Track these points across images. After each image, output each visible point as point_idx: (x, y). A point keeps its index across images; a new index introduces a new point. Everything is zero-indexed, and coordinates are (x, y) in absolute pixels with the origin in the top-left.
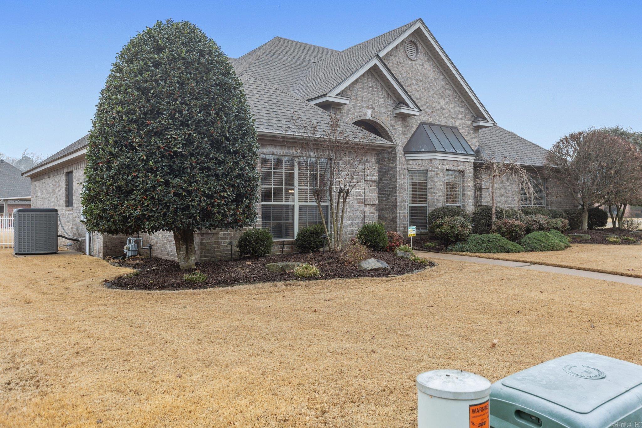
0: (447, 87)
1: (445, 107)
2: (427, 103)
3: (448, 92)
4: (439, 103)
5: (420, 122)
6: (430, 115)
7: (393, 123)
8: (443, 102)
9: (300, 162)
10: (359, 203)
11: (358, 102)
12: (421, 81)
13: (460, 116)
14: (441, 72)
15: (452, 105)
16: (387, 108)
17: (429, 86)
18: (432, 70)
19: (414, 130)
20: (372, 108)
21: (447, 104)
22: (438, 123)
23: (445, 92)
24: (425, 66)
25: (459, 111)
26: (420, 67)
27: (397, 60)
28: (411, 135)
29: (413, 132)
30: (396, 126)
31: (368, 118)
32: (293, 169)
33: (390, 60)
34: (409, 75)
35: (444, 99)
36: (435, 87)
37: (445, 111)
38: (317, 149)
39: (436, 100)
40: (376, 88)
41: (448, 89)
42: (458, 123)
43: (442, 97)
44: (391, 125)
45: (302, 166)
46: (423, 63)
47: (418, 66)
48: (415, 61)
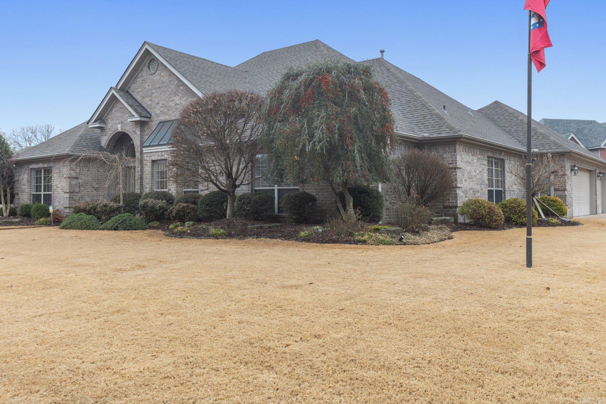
1: (179, 103)
2: (164, 104)
4: (174, 101)
5: (158, 122)
6: (166, 114)
8: (177, 99)
11: (114, 121)
12: (159, 88)
15: (185, 98)
20: (121, 123)
21: (181, 99)
22: (173, 119)
23: (179, 88)
24: (162, 74)
26: (158, 77)
27: (142, 79)
28: (150, 135)
29: (152, 132)
30: (137, 131)
31: (118, 131)
34: (150, 88)
35: (178, 95)
37: (178, 106)
38: (47, 162)
39: (171, 99)
40: (123, 108)
43: (176, 94)
46: (161, 72)
47: (156, 77)
48: (154, 74)
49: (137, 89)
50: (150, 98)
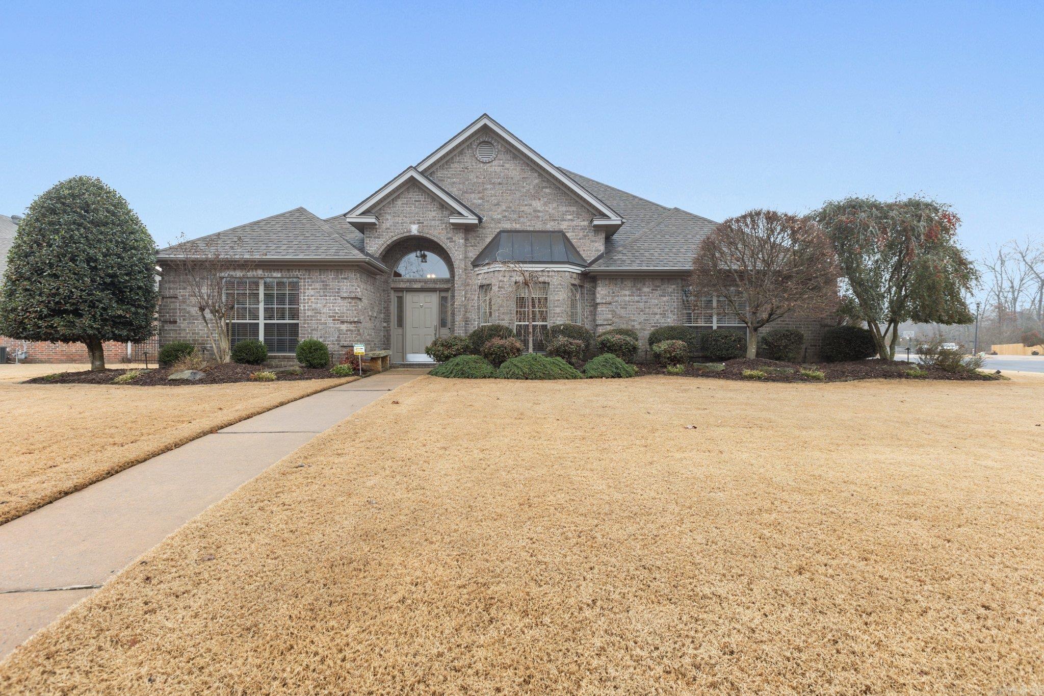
0: (544, 184)
1: (542, 209)
2: (510, 207)
3: (547, 190)
4: (531, 205)
5: (498, 230)
6: (516, 221)
7: (450, 235)
8: (537, 204)
9: (265, 283)
10: (334, 320)
11: (400, 218)
12: (500, 184)
13: (569, 217)
14: (533, 169)
15: (554, 205)
16: (441, 220)
17: (513, 188)
18: (518, 169)
19: (488, 240)
20: (418, 223)
21: (545, 204)
22: (529, 229)
24: (507, 166)
25: (568, 211)
26: (498, 169)
27: (462, 166)
28: (484, 247)
29: (487, 243)
30: (455, 238)
31: (412, 234)
32: (258, 290)
33: (450, 168)
34: (480, 181)
35: (540, 199)
36: (524, 187)
37: (541, 214)
38: (281, 270)
39: (526, 202)
40: (424, 201)
41: (546, 187)
42: (564, 226)
43: (535, 197)
44: (447, 239)
45: (267, 286)
46: (504, 163)
47: (495, 167)
48: (489, 162)
49: (449, 178)
50: (481, 195)
